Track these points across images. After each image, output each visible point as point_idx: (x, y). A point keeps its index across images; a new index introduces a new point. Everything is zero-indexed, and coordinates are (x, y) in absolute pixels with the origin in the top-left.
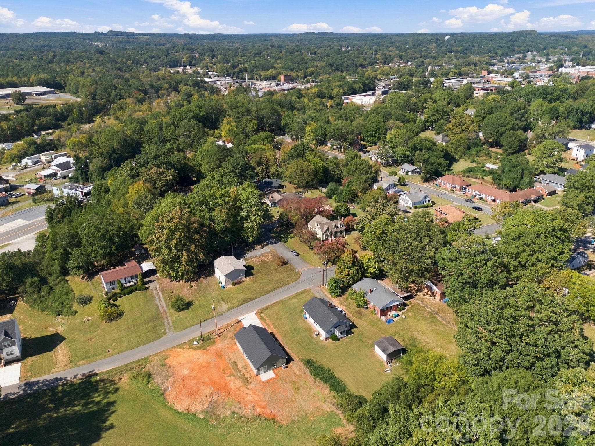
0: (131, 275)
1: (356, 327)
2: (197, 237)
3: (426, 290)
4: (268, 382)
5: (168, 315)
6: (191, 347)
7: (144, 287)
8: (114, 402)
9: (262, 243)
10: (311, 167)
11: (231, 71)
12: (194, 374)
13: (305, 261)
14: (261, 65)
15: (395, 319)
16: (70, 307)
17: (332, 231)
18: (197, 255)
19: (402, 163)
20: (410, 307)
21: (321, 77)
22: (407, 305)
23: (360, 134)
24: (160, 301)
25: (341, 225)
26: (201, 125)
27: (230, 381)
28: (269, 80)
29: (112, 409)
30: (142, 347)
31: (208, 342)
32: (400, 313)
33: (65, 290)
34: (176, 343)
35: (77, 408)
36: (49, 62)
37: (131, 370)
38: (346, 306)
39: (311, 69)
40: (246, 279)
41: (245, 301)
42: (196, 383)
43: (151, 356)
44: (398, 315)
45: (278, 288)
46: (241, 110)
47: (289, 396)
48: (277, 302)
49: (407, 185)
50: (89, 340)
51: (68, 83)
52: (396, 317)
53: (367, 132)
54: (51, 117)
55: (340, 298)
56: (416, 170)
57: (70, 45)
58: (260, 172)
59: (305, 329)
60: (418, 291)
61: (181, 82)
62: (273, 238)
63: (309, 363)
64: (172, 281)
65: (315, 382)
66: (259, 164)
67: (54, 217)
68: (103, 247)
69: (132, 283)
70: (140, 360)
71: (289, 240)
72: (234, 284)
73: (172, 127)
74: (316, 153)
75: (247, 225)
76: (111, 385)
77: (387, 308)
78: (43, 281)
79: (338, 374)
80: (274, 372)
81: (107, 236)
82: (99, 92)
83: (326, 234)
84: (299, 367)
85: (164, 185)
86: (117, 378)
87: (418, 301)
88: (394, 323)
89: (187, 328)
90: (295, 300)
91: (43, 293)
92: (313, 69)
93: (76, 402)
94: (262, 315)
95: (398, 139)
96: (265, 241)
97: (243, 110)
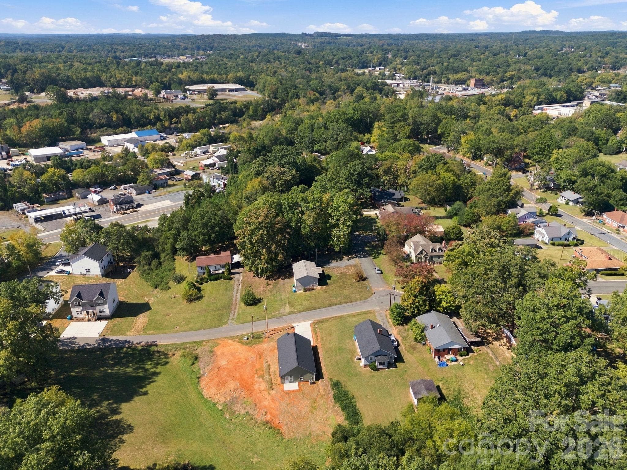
0: (222, 263)
1: (403, 361)
2: (279, 237)
3: (505, 340)
4: (289, 392)
5: (237, 307)
6: (241, 341)
7: (229, 276)
8: (159, 373)
9: (351, 254)
10: (439, 182)
11: (419, 73)
12: (229, 366)
13: (385, 280)
14: (453, 67)
15: (450, 364)
16: (167, 283)
17: (427, 255)
18: (277, 255)
19: (565, 189)
20: (475, 354)
21: (519, 83)
22: (473, 352)
23: (525, 151)
24: (237, 292)
25: (439, 249)
26: (350, 128)
27: (257, 382)
28: (456, 84)
29: (155, 378)
30: (202, 331)
31: (257, 340)
32: (459, 358)
33: (170, 267)
34: (232, 334)
35: (128, 370)
36: (252, 62)
37: (184, 349)
38: (404, 337)
39: (511, 73)
40: (318, 288)
41: (308, 309)
42: (227, 376)
43: (205, 341)
44: (457, 360)
45: (344, 303)
46: (397, 115)
47: (303, 413)
48: (336, 317)
49: (560, 216)
50: (169, 314)
51: (258, 81)
52: (452, 361)
53: (534, 148)
54: (230, 113)
55: (401, 327)
56: (580, 200)
57: (277, 45)
58: (386, 182)
59: (350, 350)
60: (496, 339)
61: (360, 84)
62: (366, 251)
63: (336, 385)
64: (255, 276)
65: (334, 406)
66: (387, 172)
67: (190, 202)
68: (203, 234)
69: (220, 272)
70: (195, 342)
71: (381, 256)
72: (305, 291)
73: (323, 128)
74: (448, 167)
75: (335, 232)
76: (164, 358)
77: (444, 350)
78: (156, 256)
79: (361, 406)
80: (299, 385)
81: (209, 224)
82: (280, 91)
83: (419, 256)
84: (325, 387)
85: (282, 185)
86: (171, 354)
87: (489, 351)
88: (447, 367)
89: (247, 322)
90: (354, 319)
91: (153, 266)
92: (514, 73)
93: (131, 365)
94: (317, 326)
95: (566, 160)
96: (355, 253)
97: (399, 114)
